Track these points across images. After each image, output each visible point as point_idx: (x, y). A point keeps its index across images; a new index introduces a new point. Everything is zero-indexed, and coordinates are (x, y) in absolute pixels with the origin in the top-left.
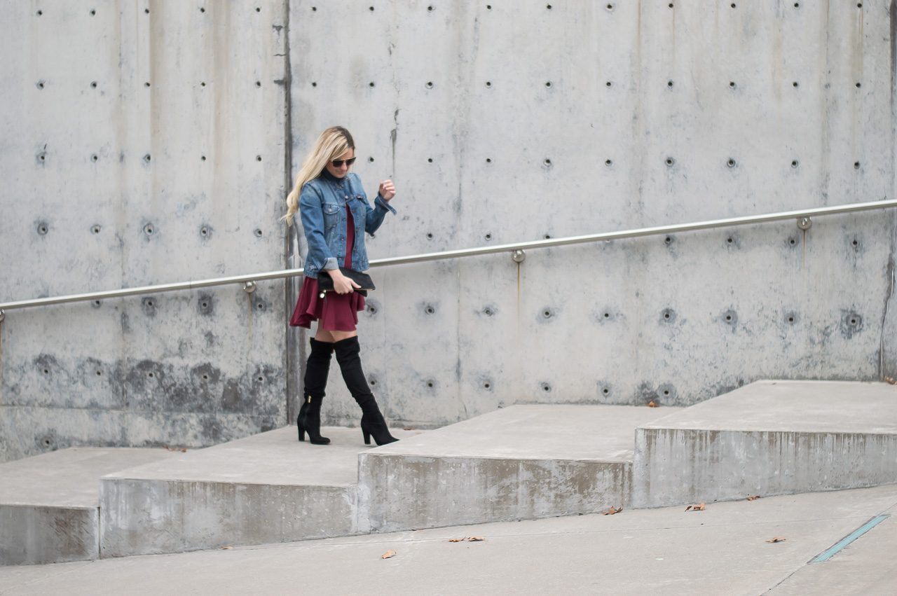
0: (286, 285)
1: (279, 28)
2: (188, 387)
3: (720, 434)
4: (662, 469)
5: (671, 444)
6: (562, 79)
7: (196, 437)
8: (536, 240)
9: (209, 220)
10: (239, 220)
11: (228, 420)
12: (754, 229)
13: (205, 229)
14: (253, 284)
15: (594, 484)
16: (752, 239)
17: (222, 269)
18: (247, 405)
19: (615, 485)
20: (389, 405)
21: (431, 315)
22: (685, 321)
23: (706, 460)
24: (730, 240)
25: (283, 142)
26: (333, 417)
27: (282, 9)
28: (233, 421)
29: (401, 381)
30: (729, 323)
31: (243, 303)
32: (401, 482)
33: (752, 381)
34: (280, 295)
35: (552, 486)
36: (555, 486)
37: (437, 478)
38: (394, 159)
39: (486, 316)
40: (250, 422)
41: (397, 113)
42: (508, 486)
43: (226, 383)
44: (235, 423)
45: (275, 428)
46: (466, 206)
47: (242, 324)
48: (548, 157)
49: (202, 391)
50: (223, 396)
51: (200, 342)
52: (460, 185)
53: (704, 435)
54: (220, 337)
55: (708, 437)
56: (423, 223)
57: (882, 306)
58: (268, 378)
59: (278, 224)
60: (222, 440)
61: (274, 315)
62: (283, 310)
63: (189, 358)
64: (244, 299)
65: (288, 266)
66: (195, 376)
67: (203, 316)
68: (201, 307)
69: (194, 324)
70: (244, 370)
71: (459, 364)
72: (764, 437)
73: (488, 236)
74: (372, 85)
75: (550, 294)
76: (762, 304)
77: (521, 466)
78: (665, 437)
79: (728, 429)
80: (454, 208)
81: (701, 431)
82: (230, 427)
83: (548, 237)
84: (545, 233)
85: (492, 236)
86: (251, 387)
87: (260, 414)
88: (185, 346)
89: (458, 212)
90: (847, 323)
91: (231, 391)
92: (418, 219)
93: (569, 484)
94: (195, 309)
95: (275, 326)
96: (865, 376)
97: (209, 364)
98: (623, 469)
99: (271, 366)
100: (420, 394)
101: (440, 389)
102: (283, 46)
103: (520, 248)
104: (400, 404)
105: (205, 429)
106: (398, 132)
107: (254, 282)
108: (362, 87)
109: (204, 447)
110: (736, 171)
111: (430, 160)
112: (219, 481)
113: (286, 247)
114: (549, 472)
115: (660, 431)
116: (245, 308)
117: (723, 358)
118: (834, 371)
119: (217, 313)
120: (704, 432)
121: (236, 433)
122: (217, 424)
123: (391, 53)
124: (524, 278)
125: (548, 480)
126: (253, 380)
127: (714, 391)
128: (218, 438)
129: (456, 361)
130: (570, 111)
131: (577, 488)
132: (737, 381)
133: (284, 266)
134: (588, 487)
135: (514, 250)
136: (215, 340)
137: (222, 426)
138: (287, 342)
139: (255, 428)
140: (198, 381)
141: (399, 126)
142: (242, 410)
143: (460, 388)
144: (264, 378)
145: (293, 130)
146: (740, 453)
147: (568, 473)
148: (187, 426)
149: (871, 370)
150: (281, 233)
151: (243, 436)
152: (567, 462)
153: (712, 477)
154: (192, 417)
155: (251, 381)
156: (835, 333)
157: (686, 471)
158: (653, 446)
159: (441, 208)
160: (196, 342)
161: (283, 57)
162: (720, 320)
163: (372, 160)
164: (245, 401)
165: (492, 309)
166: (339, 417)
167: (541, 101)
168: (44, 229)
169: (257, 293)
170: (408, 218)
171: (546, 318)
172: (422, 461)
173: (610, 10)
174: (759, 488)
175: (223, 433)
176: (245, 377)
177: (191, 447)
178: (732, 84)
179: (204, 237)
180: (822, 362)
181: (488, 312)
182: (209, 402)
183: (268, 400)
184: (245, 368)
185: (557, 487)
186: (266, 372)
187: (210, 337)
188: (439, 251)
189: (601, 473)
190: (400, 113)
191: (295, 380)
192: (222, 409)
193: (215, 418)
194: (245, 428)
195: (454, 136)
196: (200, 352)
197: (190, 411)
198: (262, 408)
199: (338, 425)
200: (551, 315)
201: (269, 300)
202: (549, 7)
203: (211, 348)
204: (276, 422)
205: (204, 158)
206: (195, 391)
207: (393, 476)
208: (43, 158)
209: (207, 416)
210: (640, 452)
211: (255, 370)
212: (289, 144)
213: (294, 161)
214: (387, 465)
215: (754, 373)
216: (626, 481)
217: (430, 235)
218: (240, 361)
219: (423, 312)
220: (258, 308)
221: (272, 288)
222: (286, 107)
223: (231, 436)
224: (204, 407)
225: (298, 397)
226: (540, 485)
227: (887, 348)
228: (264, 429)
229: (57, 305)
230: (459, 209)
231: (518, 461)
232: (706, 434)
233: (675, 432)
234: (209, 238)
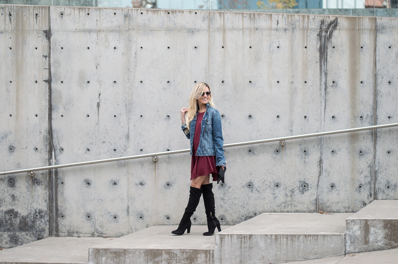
0: (49, 173)
1: (46, 57)
2: (3, 220)
3: (253, 236)
4: (227, 253)
5: (231, 241)
6: (174, 80)
7: (7, 243)
8: (163, 151)
9: (13, 143)
10: (27, 144)
11: (22, 235)
12: (260, 146)
13: (11, 148)
14: (33, 172)
15: (197, 260)
16: (260, 150)
17: (19, 166)
18: (31, 228)
19: (206, 260)
20: (96, 227)
21: (115, 185)
22: (230, 187)
23: (247, 248)
24: (250, 151)
25: (48, 108)
26: (71, 233)
27: (47, 48)
28: (24, 236)
29: (102, 216)
30: (250, 188)
32: (109, 261)
33: (260, 213)
34: (46, 178)
35: (178, 261)
36: (179, 261)
37: (125, 258)
38: (98, 115)
39: (140, 186)
40: (32, 236)
41: (100, 95)
42: (157, 262)
43: (21, 218)
44: (25, 236)
45: (44, 238)
46: (131, 137)
47: (29, 191)
48: (168, 115)
49: (9, 222)
50: (19, 224)
51: (9, 199)
52: (129, 127)
53: (246, 237)
54: (18, 197)
55: (248, 238)
56: (112, 144)
57: (317, 179)
58: (40, 215)
59: (45, 145)
60: (19, 244)
61: (43, 187)
62: (47, 184)
63: (3, 207)
64: (29, 180)
65: (50, 164)
66: (6, 215)
67: (10, 187)
68: (9, 183)
69: (6, 191)
70: (29, 212)
71: (128, 208)
72: (273, 237)
73: (141, 150)
74: (88, 82)
75: (170, 176)
76: (264, 179)
77: (163, 252)
78: (228, 238)
79: (257, 234)
80: (126, 137)
81: (244, 235)
82: (22, 238)
83: (168, 150)
84: (167, 149)
85: (143, 150)
86: (32, 220)
87: (36, 232)
88: (2, 201)
89: (127, 139)
90: (302, 187)
91: (23, 221)
92: (109, 142)
93: (185, 260)
94: (7, 184)
95: (44, 192)
96: (310, 210)
97: (13, 209)
98: (210, 253)
99: (42, 210)
100: (110, 222)
101: (120, 219)
102: (48, 65)
103: (156, 155)
104: (101, 226)
105: (11, 239)
106: (100, 103)
108: (84, 83)
109: (10, 247)
110: (252, 120)
111: (115, 116)
112: (23, 262)
113: (49, 156)
114: (176, 255)
115: (226, 235)
116: (30, 183)
117: (247, 203)
118: (297, 208)
119: (17, 186)
120: (246, 235)
121: (25, 241)
122: (17, 237)
123: (97, 68)
124: (158, 168)
125: (176, 258)
126: (33, 216)
127: (243, 218)
128: (17, 243)
129: (127, 206)
130: (178, 94)
131: (189, 262)
132: (253, 213)
133: (48, 164)
134: (194, 261)
135: (153, 156)
136: (16, 199)
137: (19, 237)
138: (49, 199)
139: (34, 238)
140: (8, 217)
141: (100, 101)
142: (28, 230)
143: (128, 219)
144: (38, 215)
145: (52, 102)
146: (262, 244)
147: (185, 255)
148: (3, 238)
149: (313, 208)
150: (47, 149)
151: (29, 242)
152: (184, 250)
153: (250, 255)
154: (5, 234)
155: (32, 217)
156: (297, 192)
157: (238, 253)
158: (223, 242)
159: (120, 137)
160: (7, 200)
161: (48, 70)
162: (245, 187)
163: (88, 116)
164: (29, 226)
165: (143, 183)
166: (73, 233)
167: (165, 89)
169: (35, 177)
170: (105, 142)
171: (167, 186)
172: (118, 251)
173: (196, 49)
174: (271, 260)
175: (19, 241)
176: (30, 215)
177: (4, 248)
178: (250, 82)
179: (11, 152)
180: (291, 204)
181: (141, 184)
182: (13, 227)
183: (40, 226)
184: (30, 211)
185: (180, 262)
186: (39, 213)
187: (13, 197)
188: (119, 157)
189: (200, 255)
190: (101, 95)
191: (53, 216)
192: (19, 230)
193: (15, 234)
194: (30, 238)
195: (126, 105)
196: (9, 204)
197: (4, 231)
198: (37, 229)
199: (73, 236)
200: (170, 185)
201: (41, 180)
202: (169, 48)
203: (14, 202)
204: (44, 236)
205: (11, 115)
206: (6, 222)
207: (105, 258)
209: (12, 233)
210: (217, 245)
211: (34, 212)
212: (50, 109)
213: (53, 117)
214: (102, 253)
215: (261, 210)
216: (211, 258)
217: (115, 150)
218: (27, 208)
219: (112, 185)
220: (36, 184)
221: (42, 174)
222: (49, 92)
223: (23, 242)
224: (10, 229)
225: (54, 224)
226: (172, 260)
227: (320, 198)
228: (39, 239)
230: (128, 138)
231: (162, 250)
232: (247, 236)
233: (233, 235)
234: (13, 152)
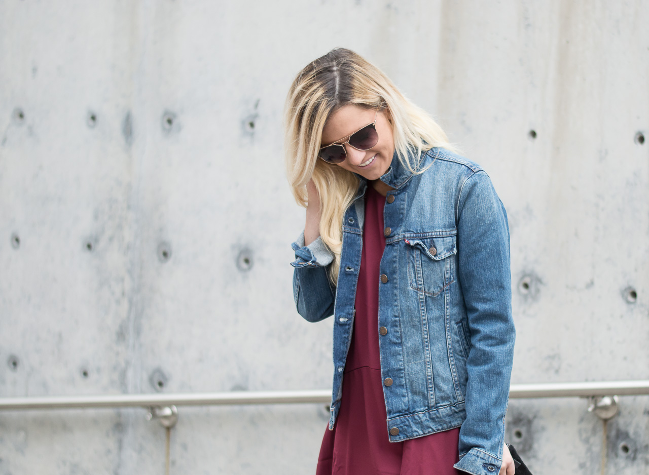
9: (536, 262)
10: (594, 266)
13: (527, 280)
14: (614, 403)
17: (556, 364)
31: (592, 440)
64: (594, 431)
68: (511, 439)
107: (616, 398)
116: (596, 449)
119: (541, 455)
168: (247, 261)
169: (621, 421)
179: (525, 297)
201: (643, 438)
205: (534, 134)
208: (252, 125)
220: (621, 453)
229: (261, 408)
234: (535, 298)
